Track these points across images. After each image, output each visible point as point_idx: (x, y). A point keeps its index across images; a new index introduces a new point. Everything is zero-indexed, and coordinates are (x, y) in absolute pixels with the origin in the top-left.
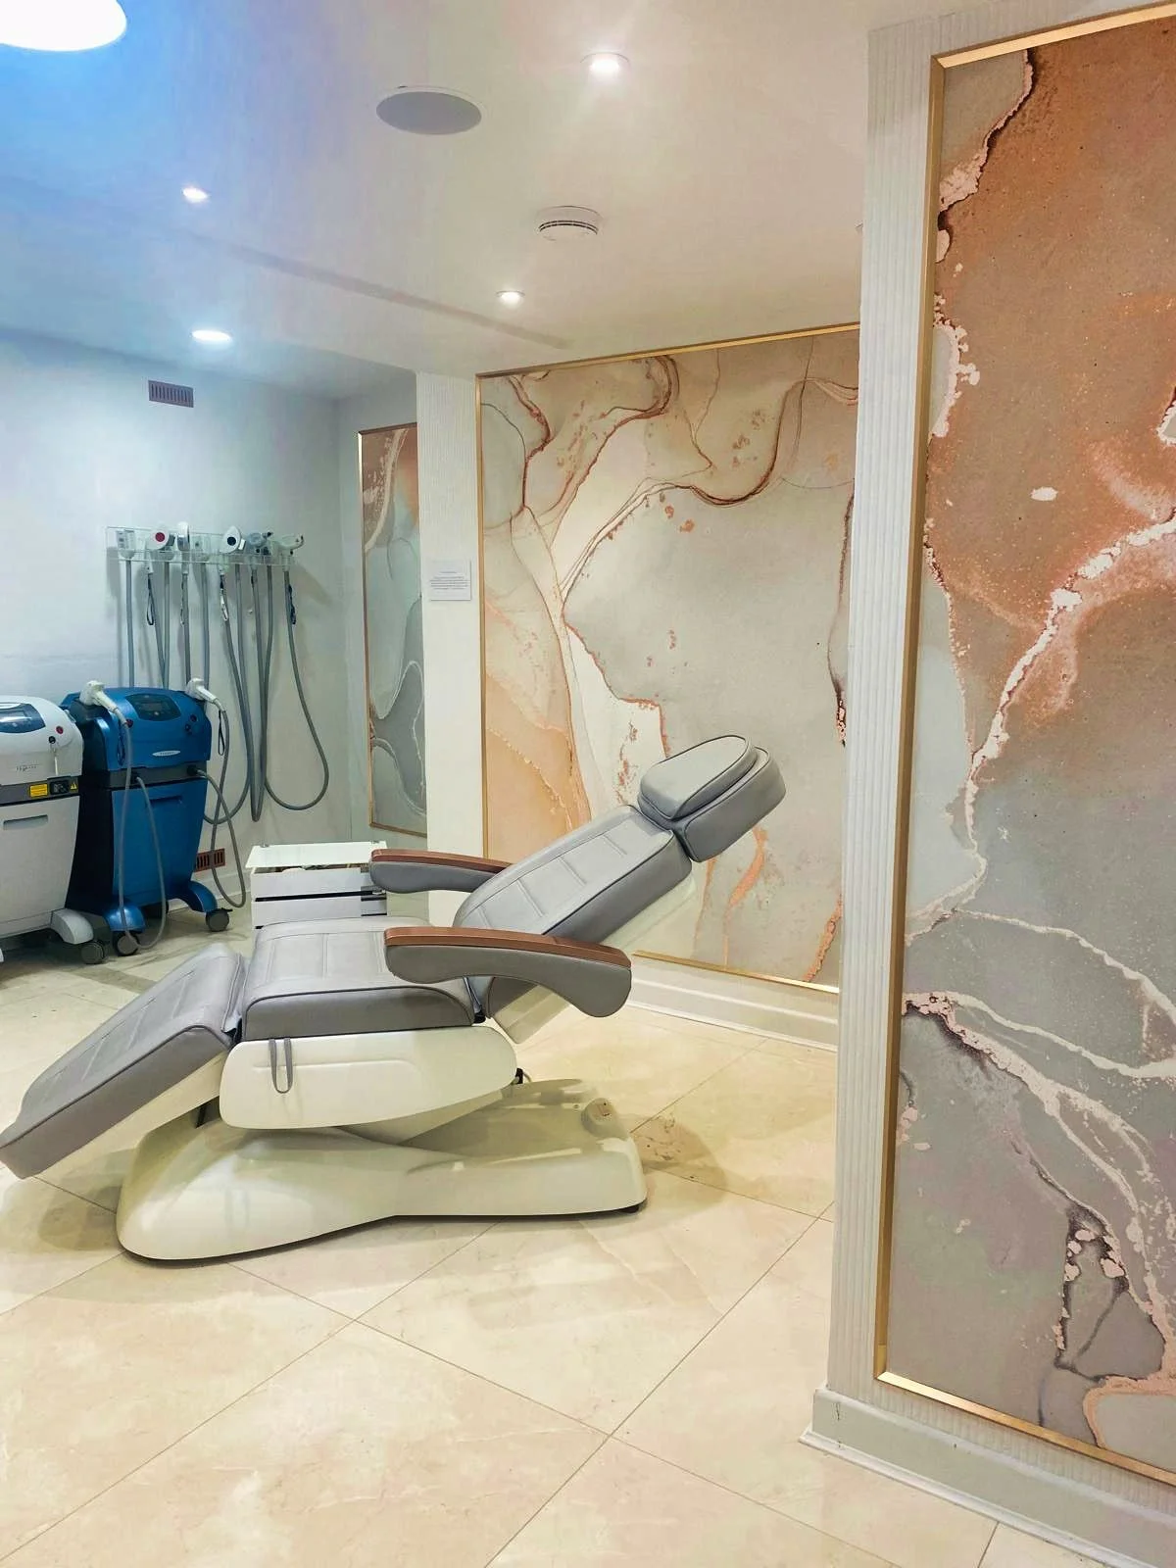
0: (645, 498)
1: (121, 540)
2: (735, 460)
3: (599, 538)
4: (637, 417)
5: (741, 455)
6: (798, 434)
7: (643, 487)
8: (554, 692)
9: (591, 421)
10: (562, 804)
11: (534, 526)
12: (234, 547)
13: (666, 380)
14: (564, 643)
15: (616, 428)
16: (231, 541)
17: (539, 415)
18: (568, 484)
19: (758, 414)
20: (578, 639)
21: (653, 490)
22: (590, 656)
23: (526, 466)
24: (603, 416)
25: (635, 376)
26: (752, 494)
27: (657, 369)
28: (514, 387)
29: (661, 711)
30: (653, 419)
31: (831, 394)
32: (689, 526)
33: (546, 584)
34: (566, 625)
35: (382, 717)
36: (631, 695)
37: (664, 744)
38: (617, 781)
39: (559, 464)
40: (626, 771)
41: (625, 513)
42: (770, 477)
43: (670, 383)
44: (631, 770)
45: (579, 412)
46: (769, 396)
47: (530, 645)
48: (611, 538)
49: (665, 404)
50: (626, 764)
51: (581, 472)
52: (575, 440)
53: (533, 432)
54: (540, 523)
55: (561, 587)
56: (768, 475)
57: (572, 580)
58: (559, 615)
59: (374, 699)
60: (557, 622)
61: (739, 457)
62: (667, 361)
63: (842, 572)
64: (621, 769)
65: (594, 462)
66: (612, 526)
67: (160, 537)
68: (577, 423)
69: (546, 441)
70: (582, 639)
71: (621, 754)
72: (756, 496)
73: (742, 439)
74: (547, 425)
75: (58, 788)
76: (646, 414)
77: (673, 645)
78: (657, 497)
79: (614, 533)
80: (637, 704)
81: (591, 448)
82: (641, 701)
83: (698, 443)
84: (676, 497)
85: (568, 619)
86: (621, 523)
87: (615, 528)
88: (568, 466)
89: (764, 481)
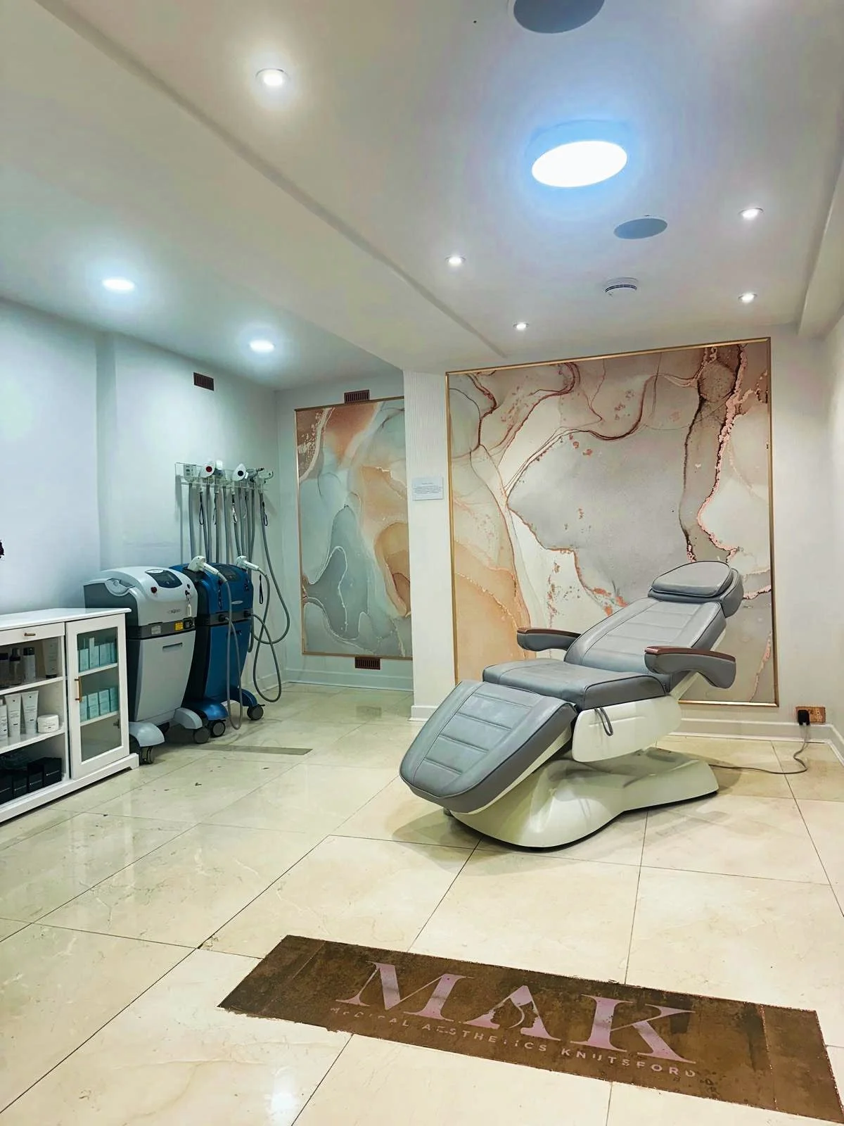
0: (560, 438)
1: (188, 470)
2: (617, 416)
3: (531, 460)
4: (553, 395)
5: (620, 413)
6: (655, 402)
7: (558, 432)
8: (502, 548)
9: (523, 397)
10: (509, 614)
11: (486, 455)
12: (242, 477)
13: (572, 376)
14: (508, 520)
15: (540, 400)
16: (241, 473)
17: (489, 394)
18: (509, 431)
19: (629, 392)
20: (518, 517)
21: (565, 433)
22: (526, 526)
23: (480, 423)
24: (532, 394)
25: (553, 373)
26: (628, 434)
27: (565, 369)
28: (473, 380)
29: (575, 554)
30: (563, 396)
31: (673, 382)
32: (589, 452)
33: (495, 487)
34: (509, 509)
35: (312, 582)
36: (555, 546)
37: (578, 572)
38: (547, 597)
39: (503, 421)
40: (553, 590)
41: (547, 446)
42: (639, 425)
43: (574, 377)
44: (556, 590)
45: (516, 392)
46: (637, 383)
47: (485, 522)
48: (538, 460)
49: (571, 388)
50: (553, 586)
51: (518, 425)
52: (513, 408)
53: (485, 404)
54: (491, 454)
55: (505, 489)
56: (637, 424)
57: (512, 485)
58: (504, 504)
59: (305, 571)
60: (503, 508)
61: (619, 415)
62: (573, 366)
63: (685, 473)
64: (549, 588)
65: (526, 419)
66: (540, 453)
67: (209, 469)
68: (515, 398)
69: (494, 408)
70: (520, 517)
71: (549, 581)
72: (630, 435)
73: (621, 405)
74: (494, 399)
75: (187, 624)
76: (559, 393)
77: (581, 517)
78: (568, 437)
79: (540, 457)
80: (559, 551)
81: (525, 410)
82: (561, 550)
83: (594, 408)
84: (579, 437)
85: (510, 507)
86: (544, 452)
87: (541, 455)
88: (509, 421)
89: (635, 426)
